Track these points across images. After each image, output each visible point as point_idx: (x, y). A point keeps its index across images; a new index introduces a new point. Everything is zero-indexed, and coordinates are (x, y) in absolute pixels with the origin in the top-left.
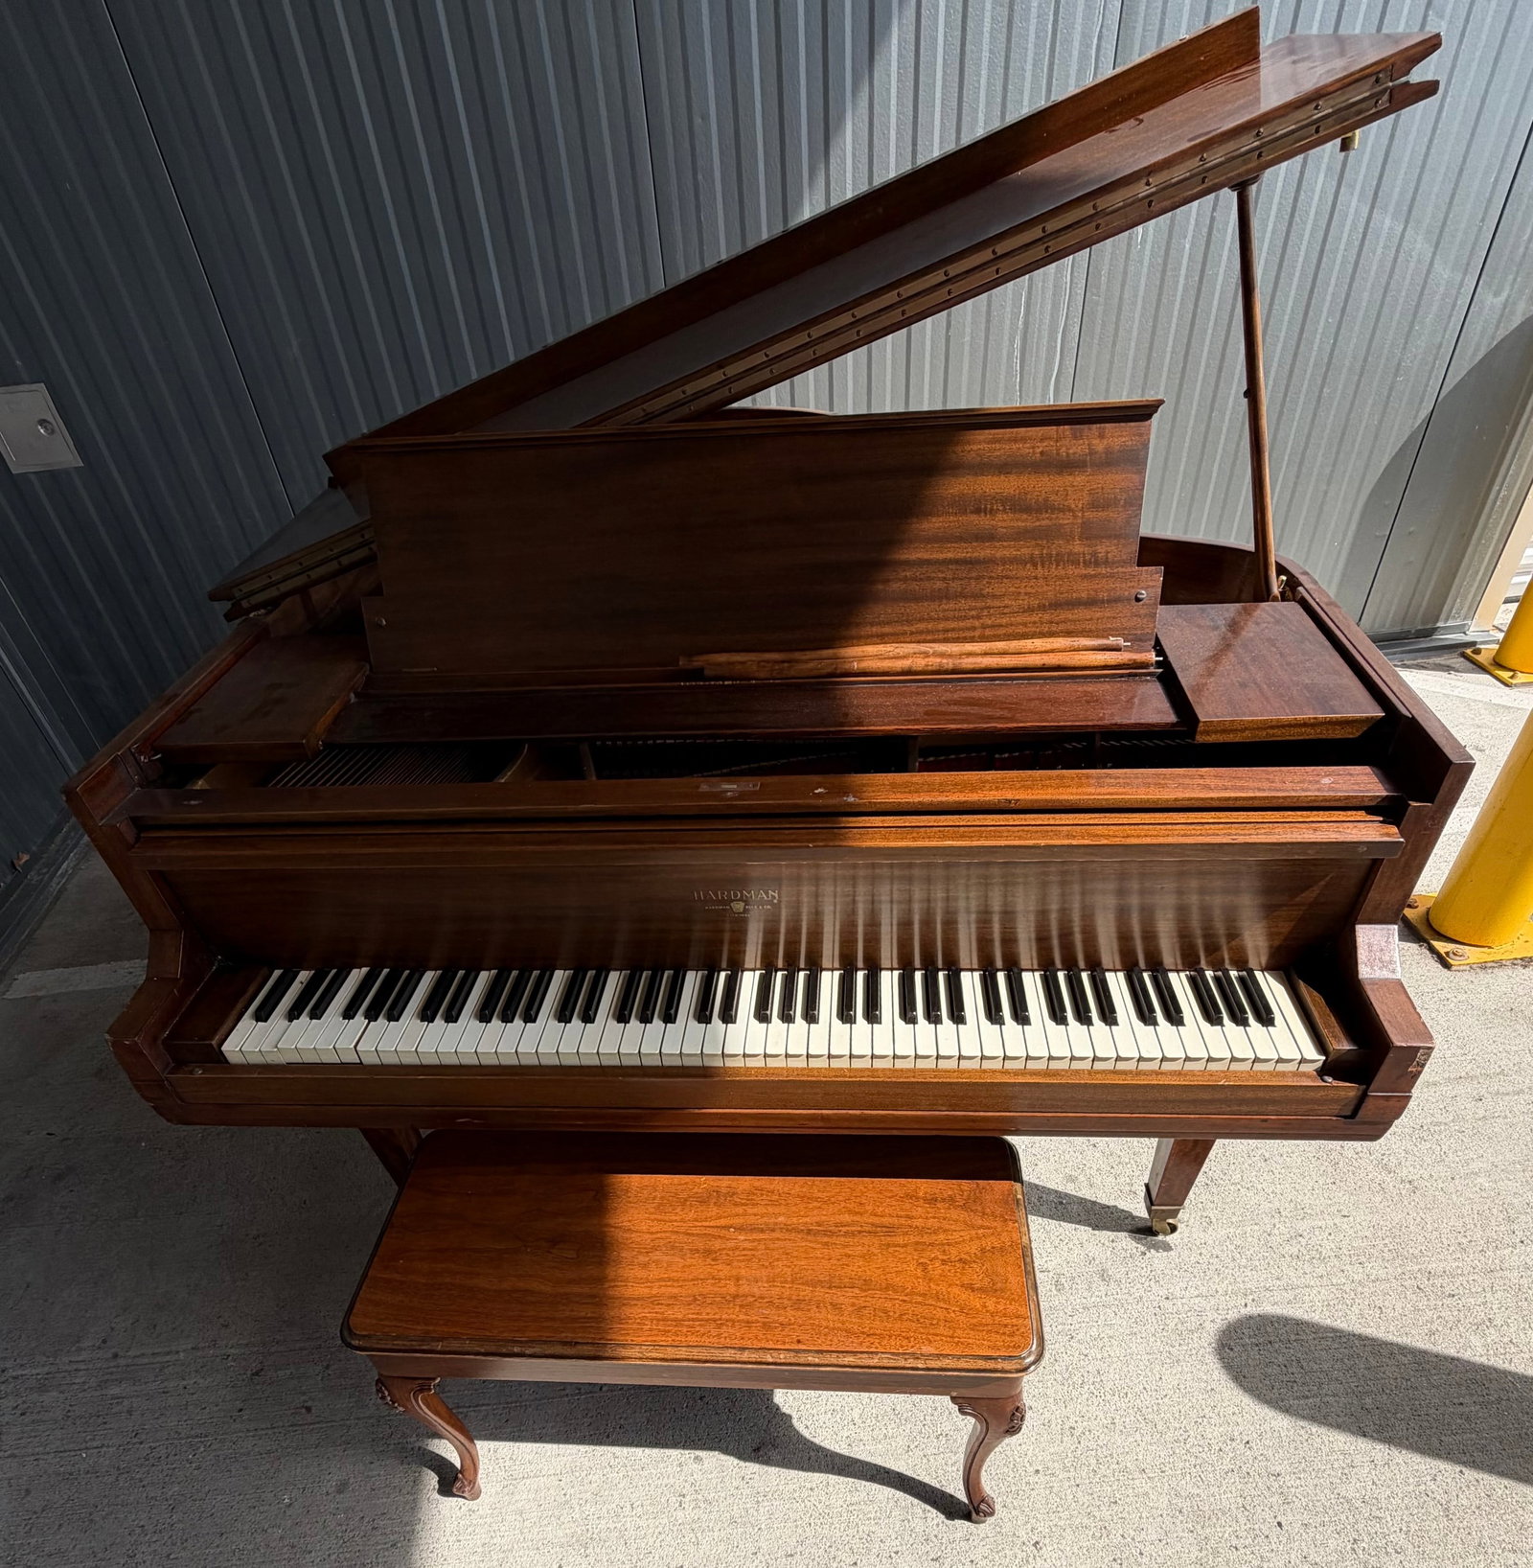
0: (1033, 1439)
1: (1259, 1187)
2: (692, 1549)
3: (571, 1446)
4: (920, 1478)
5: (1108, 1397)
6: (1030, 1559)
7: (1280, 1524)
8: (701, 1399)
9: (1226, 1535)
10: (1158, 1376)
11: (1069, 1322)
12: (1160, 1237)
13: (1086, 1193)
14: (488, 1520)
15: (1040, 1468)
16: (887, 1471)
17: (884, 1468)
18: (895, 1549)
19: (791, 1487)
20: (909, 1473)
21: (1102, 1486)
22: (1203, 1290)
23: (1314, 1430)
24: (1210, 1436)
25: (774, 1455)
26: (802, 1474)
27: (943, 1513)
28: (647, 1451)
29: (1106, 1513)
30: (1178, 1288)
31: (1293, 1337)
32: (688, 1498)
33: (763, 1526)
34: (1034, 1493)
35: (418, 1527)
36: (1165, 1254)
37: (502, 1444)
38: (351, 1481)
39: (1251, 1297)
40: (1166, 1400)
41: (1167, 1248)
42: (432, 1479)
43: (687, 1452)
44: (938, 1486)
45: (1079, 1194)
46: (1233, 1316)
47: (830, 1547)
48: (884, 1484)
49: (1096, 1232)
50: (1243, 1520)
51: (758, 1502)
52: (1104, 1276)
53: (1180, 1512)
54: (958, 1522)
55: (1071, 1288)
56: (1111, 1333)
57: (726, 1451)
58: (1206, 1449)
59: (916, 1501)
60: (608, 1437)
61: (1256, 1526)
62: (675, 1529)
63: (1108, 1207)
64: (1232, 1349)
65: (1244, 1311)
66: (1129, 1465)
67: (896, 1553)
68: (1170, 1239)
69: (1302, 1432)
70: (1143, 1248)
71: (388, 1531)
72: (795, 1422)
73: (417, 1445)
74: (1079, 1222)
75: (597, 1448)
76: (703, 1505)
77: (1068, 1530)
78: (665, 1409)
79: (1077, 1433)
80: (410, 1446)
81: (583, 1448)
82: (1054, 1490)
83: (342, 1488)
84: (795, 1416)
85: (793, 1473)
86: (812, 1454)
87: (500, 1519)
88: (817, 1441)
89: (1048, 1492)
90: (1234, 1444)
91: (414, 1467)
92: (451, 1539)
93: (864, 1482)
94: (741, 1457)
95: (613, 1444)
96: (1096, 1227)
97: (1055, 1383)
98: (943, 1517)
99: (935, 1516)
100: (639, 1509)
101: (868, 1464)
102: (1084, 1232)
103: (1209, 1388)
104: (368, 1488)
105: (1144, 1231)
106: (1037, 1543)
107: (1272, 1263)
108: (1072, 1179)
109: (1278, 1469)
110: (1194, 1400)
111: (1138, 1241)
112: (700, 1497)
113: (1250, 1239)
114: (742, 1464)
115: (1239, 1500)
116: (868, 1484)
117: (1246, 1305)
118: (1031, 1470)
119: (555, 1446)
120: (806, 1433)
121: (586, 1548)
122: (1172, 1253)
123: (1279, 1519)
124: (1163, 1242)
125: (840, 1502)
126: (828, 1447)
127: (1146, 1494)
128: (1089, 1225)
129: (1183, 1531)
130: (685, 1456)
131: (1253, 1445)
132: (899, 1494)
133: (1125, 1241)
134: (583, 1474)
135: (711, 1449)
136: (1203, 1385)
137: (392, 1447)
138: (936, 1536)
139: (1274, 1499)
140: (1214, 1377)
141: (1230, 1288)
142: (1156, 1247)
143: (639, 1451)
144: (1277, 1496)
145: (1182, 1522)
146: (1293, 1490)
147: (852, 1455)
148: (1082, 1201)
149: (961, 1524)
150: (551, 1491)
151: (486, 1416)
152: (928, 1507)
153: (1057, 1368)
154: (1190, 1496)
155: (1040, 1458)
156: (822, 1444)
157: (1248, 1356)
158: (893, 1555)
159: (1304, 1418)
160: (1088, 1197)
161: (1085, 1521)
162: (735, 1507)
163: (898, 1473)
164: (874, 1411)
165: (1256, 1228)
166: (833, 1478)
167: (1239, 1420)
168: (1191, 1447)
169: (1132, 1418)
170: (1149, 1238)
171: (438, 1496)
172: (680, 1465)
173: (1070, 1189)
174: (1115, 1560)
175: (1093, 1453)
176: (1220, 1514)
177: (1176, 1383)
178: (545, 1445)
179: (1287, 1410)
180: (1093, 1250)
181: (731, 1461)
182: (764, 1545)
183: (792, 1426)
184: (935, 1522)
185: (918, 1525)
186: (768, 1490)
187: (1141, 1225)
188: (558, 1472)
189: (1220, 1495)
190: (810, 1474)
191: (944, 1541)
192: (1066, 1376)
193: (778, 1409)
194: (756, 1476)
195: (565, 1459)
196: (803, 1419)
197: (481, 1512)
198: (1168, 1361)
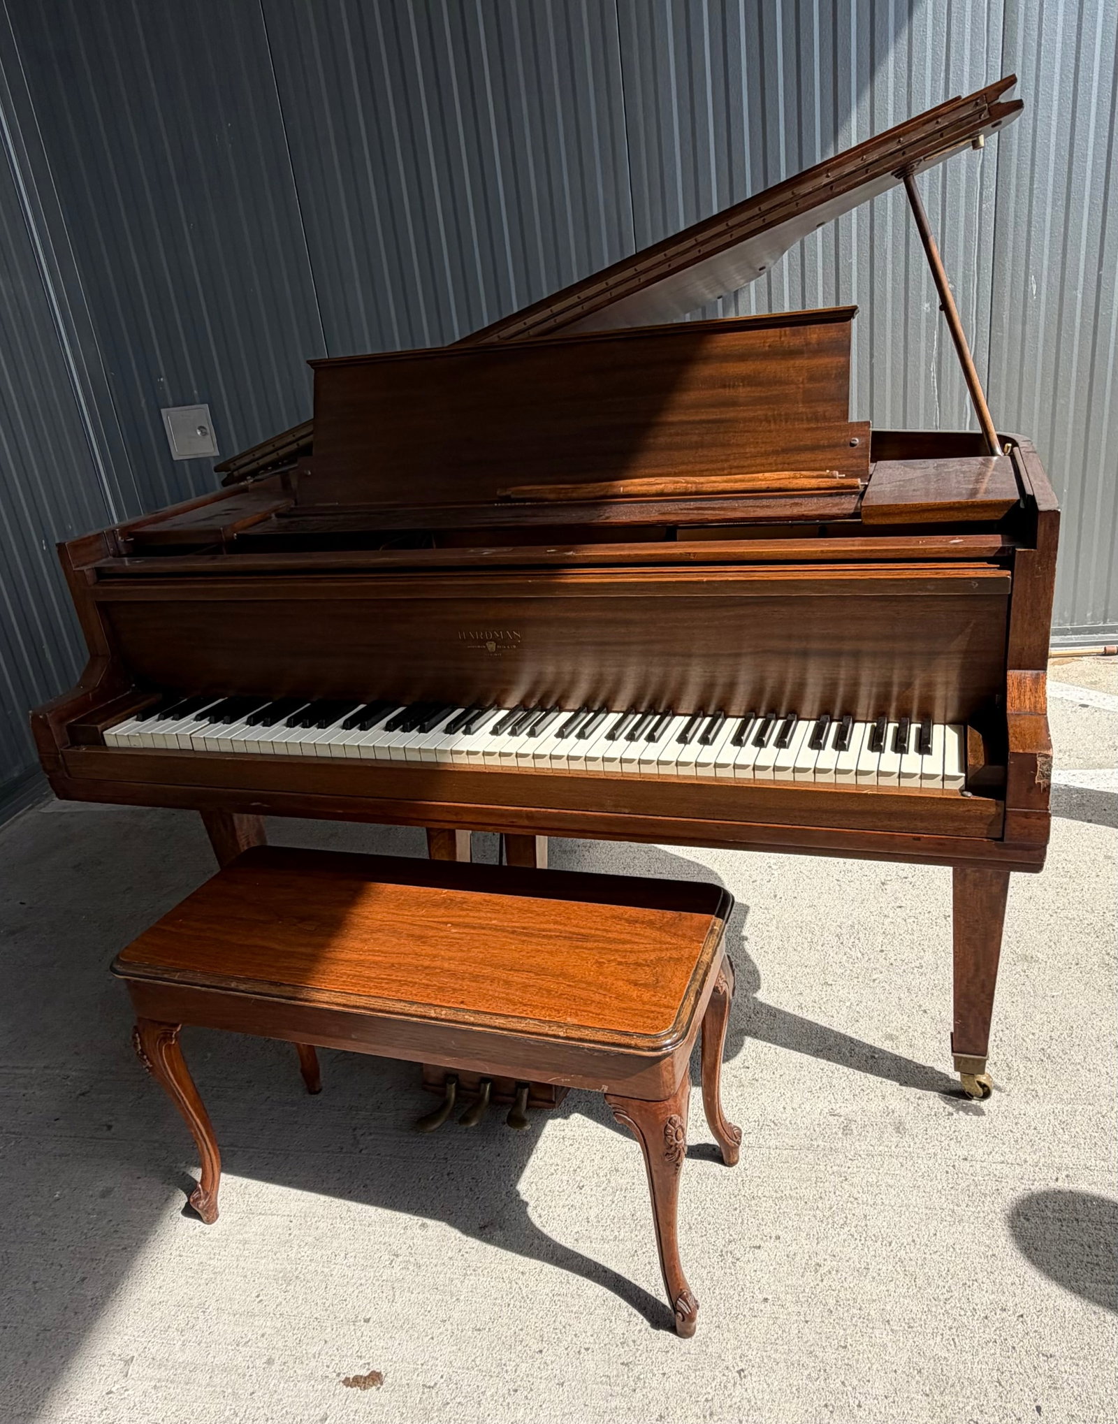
0: (771, 1268)
1: (1104, 1070)
2: (385, 1305)
3: (313, 1194)
4: (637, 1283)
5: (869, 1243)
6: (729, 1385)
7: (1039, 1409)
8: (448, 1174)
9: (968, 1408)
10: (933, 1231)
11: (848, 1164)
12: (974, 1102)
13: (903, 1052)
14: (214, 1244)
15: (770, 1297)
16: (606, 1270)
17: (604, 1267)
18: (587, 1346)
19: (503, 1268)
20: (628, 1276)
21: (834, 1327)
22: (1011, 1159)
23: (1109, 1318)
24: (977, 1301)
25: (498, 1234)
26: (519, 1258)
27: (649, 1320)
28: (380, 1210)
29: (830, 1356)
30: (980, 1151)
31: (1106, 1219)
32: (400, 1259)
33: (462, 1298)
34: (756, 1321)
35: (152, 1238)
36: (975, 1118)
37: (254, 1182)
38: (116, 1189)
39: (1065, 1173)
40: (935, 1257)
41: (979, 1112)
42: (182, 1199)
43: (416, 1218)
44: (653, 1294)
45: (896, 1052)
46: (1038, 1187)
47: (522, 1330)
48: (598, 1282)
49: (904, 1088)
50: (993, 1395)
51: (466, 1274)
52: (899, 1128)
53: (920, 1372)
54: (663, 1334)
55: (860, 1135)
56: (891, 1182)
57: (452, 1223)
58: (969, 1313)
59: (625, 1304)
60: (350, 1192)
61: (1008, 1405)
62: (377, 1283)
63: (924, 1067)
64: (1028, 1220)
65: (1053, 1185)
66: (872, 1313)
67: (587, 1349)
68: (984, 1104)
69: (1093, 1317)
70: (951, 1109)
71: (125, 1236)
72: (529, 1210)
73: (183, 1170)
74: (887, 1077)
75: (336, 1200)
76: (411, 1268)
77: (782, 1365)
78: (411, 1178)
79: (823, 1270)
80: (177, 1170)
81: (323, 1198)
82: (779, 1322)
83: (105, 1194)
84: (532, 1204)
85: (510, 1255)
86: (536, 1241)
87: (224, 1244)
88: (545, 1231)
89: (771, 1322)
90: (1004, 1314)
91: (171, 1187)
92: (174, 1254)
93: (578, 1277)
94: (466, 1231)
95: (351, 1199)
96: (904, 1083)
97: (813, 1219)
98: (648, 1324)
99: (640, 1322)
100: (352, 1260)
101: (589, 1260)
102: (890, 1086)
103: (991, 1253)
104: (126, 1199)
105: (957, 1094)
106: (742, 1370)
107: (1100, 1143)
108: (890, 1037)
109: (1052, 1350)
110: (969, 1262)
111: (948, 1102)
112: (412, 1260)
113: (1079, 1118)
114: (464, 1237)
115: (995, 1374)
116: (581, 1278)
117: (1057, 1179)
118: (761, 1297)
119: (299, 1192)
120: (537, 1222)
121: (289, 1284)
122: (983, 1118)
123: (1038, 1403)
124: (975, 1106)
125: (547, 1290)
126: (554, 1238)
127: (885, 1346)
128: (897, 1080)
129: (917, 1392)
130: (415, 1220)
131: (1028, 1320)
132: (610, 1294)
133: (933, 1100)
134: (314, 1220)
135: (439, 1219)
136: (983, 1249)
137: (161, 1168)
138: (634, 1341)
139: (1039, 1381)
140: (999, 1243)
141: (1042, 1160)
142: (966, 1110)
143: (371, 1210)
144: (1043, 1379)
145: (918, 1382)
146: (1066, 1376)
147: (575, 1250)
148: (897, 1059)
149: (665, 1336)
150: (279, 1230)
151: (251, 1158)
152: (635, 1312)
153: (820, 1205)
154: (936, 1358)
155: (773, 1287)
156: (549, 1235)
157: (1047, 1229)
158: (583, 1351)
159: (1099, 1303)
160: (904, 1055)
161: (804, 1359)
162: (442, 1275)
163: (615, 1274)
164: (612, 1213)
165: (1090, 1107)
166: (549, 1268)
167: (1018, 1292)
168: (952, 1308)
169: (890, 1267)
170: (961, 1101)
171: (181, 1215)
172: (405, 1228)
173: (887, 1046)
174: (826, 1406)
175: (835, 1294)
176: (966, 1383)
177: (951, 1242)
178: (291, 1190)
179: (1080, 1292)
180: (894, 1103)
181: (455, 1233)
182: (456, 1315)
183: (525, 1212)
184: (638, 1328)
185: (620, 1328)
186: (479, 1265)
187: (955, 1087)
188: (292, 1214)
189: (973, 1363)
190: (527, 1259)
191: (641, 1348)
192: (827, 1214)
193: (518, 1195)
194: (473, 1251)
195: (303, 1204)
196: (539, 1209)
197: (210, 1236)
198: (948, 1218)
